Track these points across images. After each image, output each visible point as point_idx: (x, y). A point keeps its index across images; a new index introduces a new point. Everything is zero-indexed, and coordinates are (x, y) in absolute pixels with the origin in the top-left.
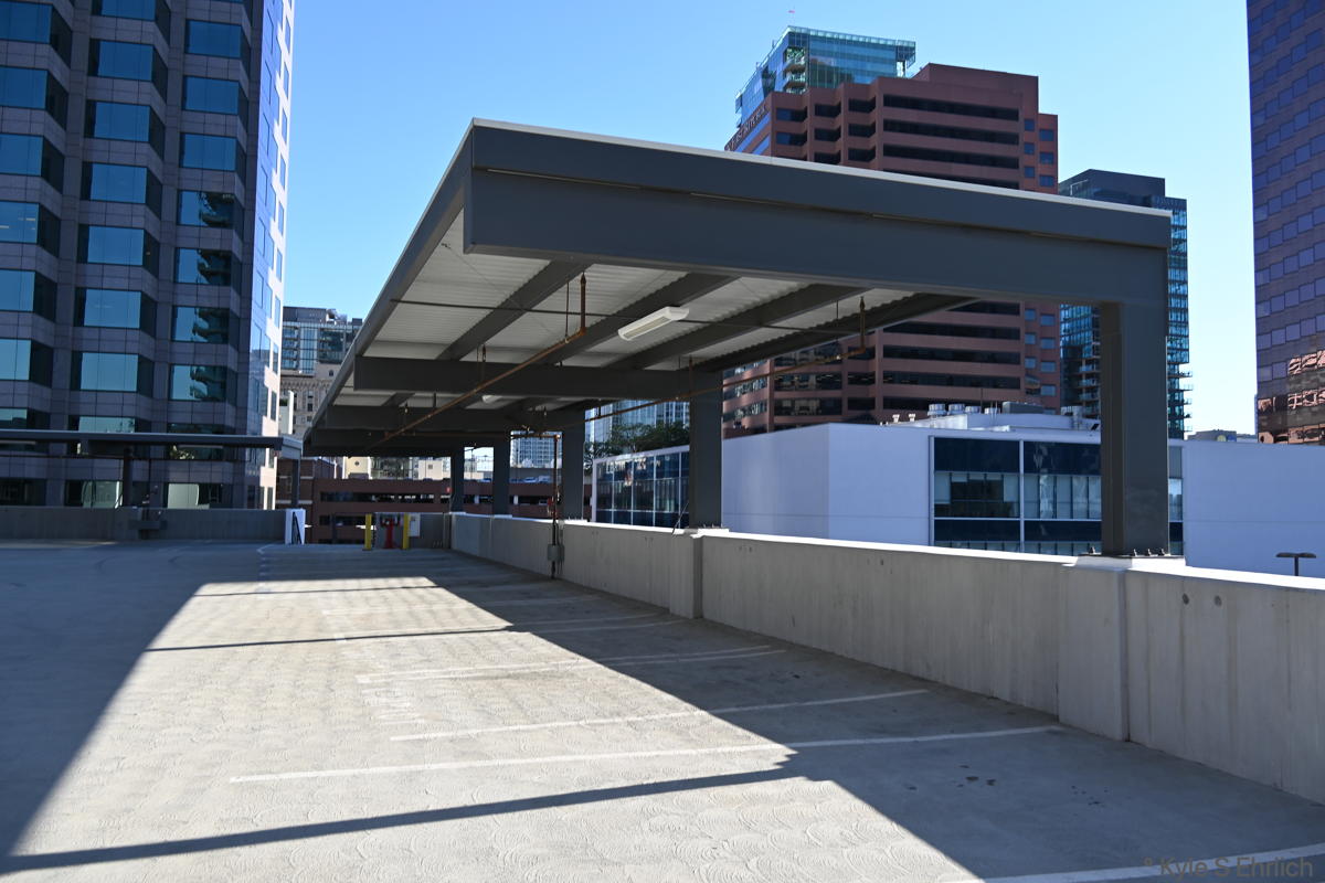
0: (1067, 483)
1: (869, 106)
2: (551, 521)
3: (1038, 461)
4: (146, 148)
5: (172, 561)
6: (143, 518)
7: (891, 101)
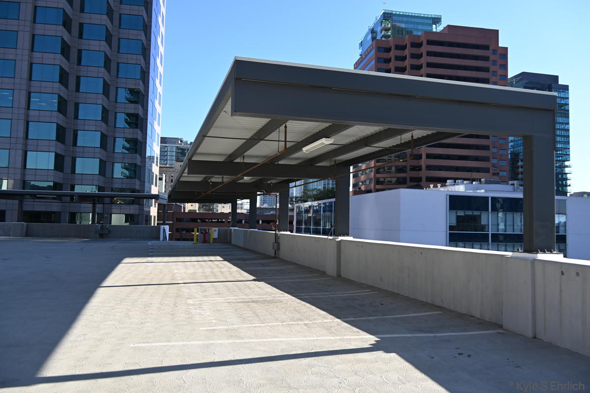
0: (512, 216)
1: (420, 45)
2: (274, 232)
3: (498, 206)
4: (103, 70)
5: (112, 247)
6: (100, 229)
7: (430, 42)
